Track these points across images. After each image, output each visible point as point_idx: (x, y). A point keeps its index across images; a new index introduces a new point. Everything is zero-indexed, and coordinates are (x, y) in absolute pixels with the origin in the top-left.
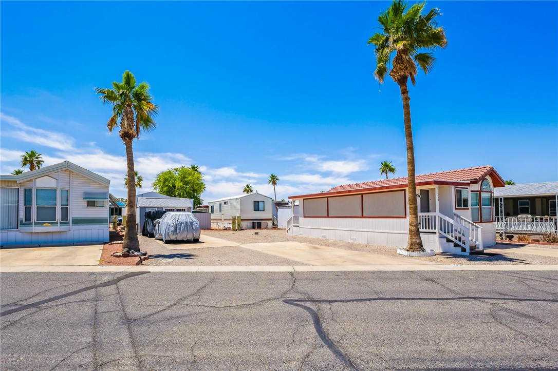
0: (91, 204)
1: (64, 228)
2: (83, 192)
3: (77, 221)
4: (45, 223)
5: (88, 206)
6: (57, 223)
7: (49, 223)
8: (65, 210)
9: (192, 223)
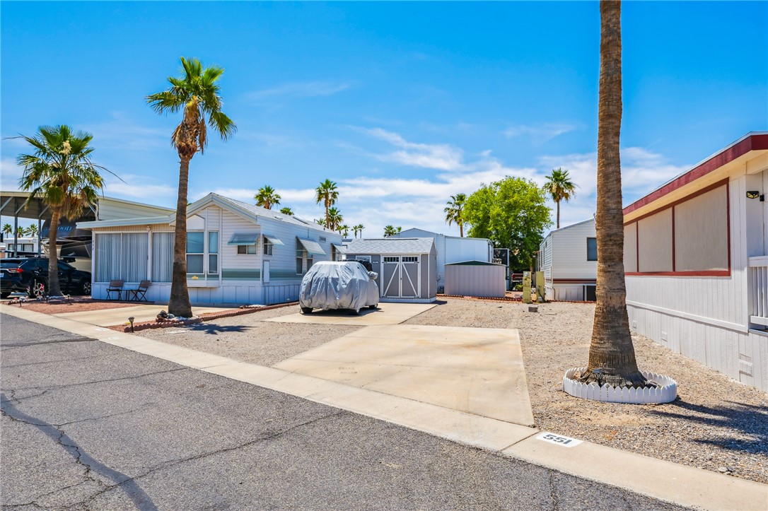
0: (242, 250)
1: (212, 283)
2: (233, 233)
3: (229, 275)
4: (193, 276)
5: (239, 253)
6: (204, 276)
7: (197, 276)
8: (214, 259)
9: (335, 281)
